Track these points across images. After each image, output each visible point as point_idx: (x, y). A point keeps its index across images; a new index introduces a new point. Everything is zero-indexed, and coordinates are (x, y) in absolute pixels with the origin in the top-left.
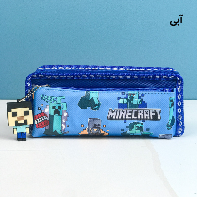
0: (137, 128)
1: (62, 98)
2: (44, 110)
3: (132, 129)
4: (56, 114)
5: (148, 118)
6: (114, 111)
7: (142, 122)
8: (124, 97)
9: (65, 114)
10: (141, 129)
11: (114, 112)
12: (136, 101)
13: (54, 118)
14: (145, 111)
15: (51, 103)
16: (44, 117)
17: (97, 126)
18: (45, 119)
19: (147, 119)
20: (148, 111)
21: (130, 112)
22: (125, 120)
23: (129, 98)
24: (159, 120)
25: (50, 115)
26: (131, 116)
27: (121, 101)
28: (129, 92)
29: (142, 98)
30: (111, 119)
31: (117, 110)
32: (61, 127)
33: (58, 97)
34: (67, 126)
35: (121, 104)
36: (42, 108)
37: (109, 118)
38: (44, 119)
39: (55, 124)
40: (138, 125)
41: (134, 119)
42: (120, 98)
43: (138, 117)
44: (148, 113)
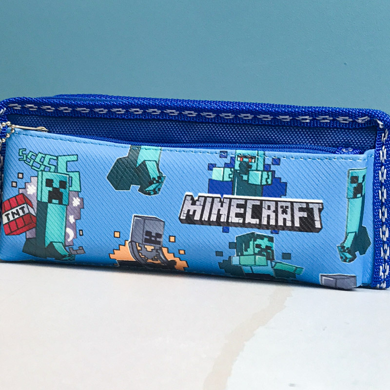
0: (257, 250)
1: (69, 158)
2: (25, 188)
3: (245, 253)
4: (54, 201)
5: (287, 225)
6: (198, 200)
7: (271, 235)
8: (225, 163)
9: (76, 202)
10: (268, 253)
11: (198, 203)
12: (256, 178)
13: (48, 210)
14: (280, 204)
15: (41, 170)
16: (24, 207)
17: (153, 237)
18: (26, 211)
19: (284, 227)
20: (289, 205)
21: (239, 206)
22: (226, 226)
23: (237, 167)
24: (318, 230)
25: (40, 203)
26: (243, 216)
27: (218, 174)
28: (239, 151)
29: (273, 168)
30: (189, 219)
31: (206, 198)
32: (63, 234)
33: (59, 157)
34: (79, 233)
35: (216, 181)
36: (21, 183)
37: (183, 217)
38: (23, 212)
39: (50, 228)
40: (259, 241)
41: (250, 225)
42: (214, 166)
43: (260, 221)
44: (289, 210)
